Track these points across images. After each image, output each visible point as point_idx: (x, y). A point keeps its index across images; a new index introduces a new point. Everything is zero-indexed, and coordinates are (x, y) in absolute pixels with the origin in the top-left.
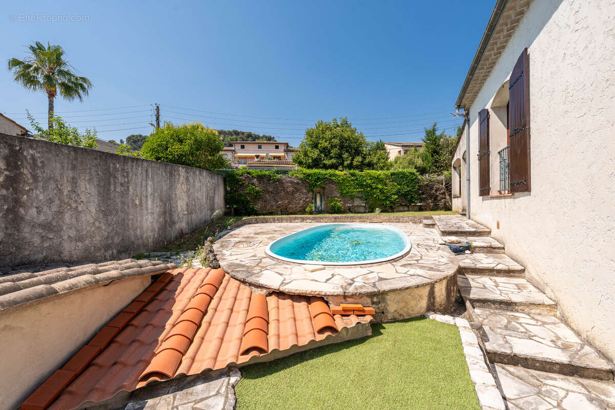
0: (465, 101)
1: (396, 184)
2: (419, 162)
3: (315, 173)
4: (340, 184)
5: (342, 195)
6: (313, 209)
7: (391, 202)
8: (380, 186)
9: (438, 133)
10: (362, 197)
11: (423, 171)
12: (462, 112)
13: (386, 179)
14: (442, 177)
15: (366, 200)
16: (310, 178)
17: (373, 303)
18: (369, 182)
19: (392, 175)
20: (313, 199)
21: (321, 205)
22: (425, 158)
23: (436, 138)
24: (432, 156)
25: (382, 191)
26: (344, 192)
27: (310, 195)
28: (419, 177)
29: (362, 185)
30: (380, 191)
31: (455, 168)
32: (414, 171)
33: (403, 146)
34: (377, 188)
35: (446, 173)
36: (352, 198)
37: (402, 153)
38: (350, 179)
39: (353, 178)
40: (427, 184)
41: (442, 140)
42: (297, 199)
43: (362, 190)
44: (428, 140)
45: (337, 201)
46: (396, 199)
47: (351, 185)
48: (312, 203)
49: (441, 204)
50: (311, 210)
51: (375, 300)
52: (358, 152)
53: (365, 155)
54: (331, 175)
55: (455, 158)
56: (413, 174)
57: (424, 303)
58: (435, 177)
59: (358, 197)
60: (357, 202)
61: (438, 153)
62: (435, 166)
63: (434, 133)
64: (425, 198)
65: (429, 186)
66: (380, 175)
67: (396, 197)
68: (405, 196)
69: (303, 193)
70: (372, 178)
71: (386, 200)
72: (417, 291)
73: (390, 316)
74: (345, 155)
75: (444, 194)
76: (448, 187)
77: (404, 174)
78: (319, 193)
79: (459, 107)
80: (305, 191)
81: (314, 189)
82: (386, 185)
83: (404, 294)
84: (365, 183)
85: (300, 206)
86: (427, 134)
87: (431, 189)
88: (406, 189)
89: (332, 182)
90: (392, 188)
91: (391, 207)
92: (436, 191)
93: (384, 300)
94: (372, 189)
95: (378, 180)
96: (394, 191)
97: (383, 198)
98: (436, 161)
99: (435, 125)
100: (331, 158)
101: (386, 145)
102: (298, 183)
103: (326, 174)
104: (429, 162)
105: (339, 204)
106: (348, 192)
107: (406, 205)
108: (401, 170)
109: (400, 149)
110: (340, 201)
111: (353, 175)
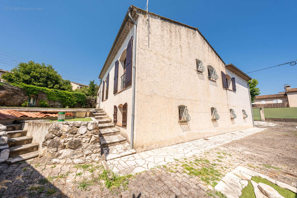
0: (101, 77)
1: (76, 98)
2: (87, 92)
3: (32, 87)
4: (48, 94)
5: (49, 99)
6: (27, 104)
7: (74, 104)
8: (69, 98)
9: (95, 83)
10: (60, 101)
11: (88, 95)
12: (100, 79)
13: (73, 96)
14: (94, 98)
15: (61, 102)
16: (29, 89)
17: (73, 114)
18: (65, 95)
19: (75, 94)
20: (28, 100)
21: (34, 103)
22: (89, 91)
23: (94, 85)
24: (92, 91)
25: (70, 100)
26: (50, 98)
27: (27, 97)
28: (86, 97)
29: (61, 96)
30: (69, 100)
31: (98, 95)
32: (85, 94)
33: (80, 85)
34: (68, 98)
35: (95, 96)
36: (54, 101)
37: (79, 88)
38: (54, 93)
39: (56, 93)
40: (88, 99)
41: (96, 86)
42: (15, 98)
43: (60, 98)
44: (91, 85)
45: (45, 102)
46: (76, 103)
47: (55, 96)
48: (27, 102)
49: (93, 106)
50: (26, 105)
51: (74, 113)
52: (57, 83)
53: (61, 85)
54: (43, 90)
55: (98, 92)
56: (84, 95)
57: (84, 116)
58: (91, 97)
59: (58, 101)
60: (57, 103)
61: (94, 90)
62: (92, 95)
63: (93, 83)
64: (88, 104)
65: (89, 100)
66: (70, 93)
67: (76, 102)
68: (80, 102)
69: (21, 96)
70: (66, 94)
71: (71, 103)
72: (83, 113)
73: (77, 117)
74: (49, 83)
75: (94, 103)
76: (96, 101)
77: (80, 95)
78: (33, 97)
79: (99, 78)
80: (23, 95)
81: (30, 95)
82: (72, 97)
83: (80, 113)
84: (62, 96)
85: (18, 102)
86: (91, 83)
87: (90, 101)
88: (81, 100)
89: (44, 93)
90: (75, 99)
91: (73, 106)
92: (92, 102)
93: (76, 114)
94: (65, 98)
95: (69, 95)
96: (75, 100)
97: (70, 102)
98: (93, 93)
99: (94, 81)
100: (40, 82)
101: (71, 83)
102: (18, 90)
103: (40, 89)
104: (90, 93)
105: (46, 103)
106: (52, 98)
107: (80, 106)
108: (79, 93)
109: (79, 86)
110: (47, 102)
111: (56, 91)
